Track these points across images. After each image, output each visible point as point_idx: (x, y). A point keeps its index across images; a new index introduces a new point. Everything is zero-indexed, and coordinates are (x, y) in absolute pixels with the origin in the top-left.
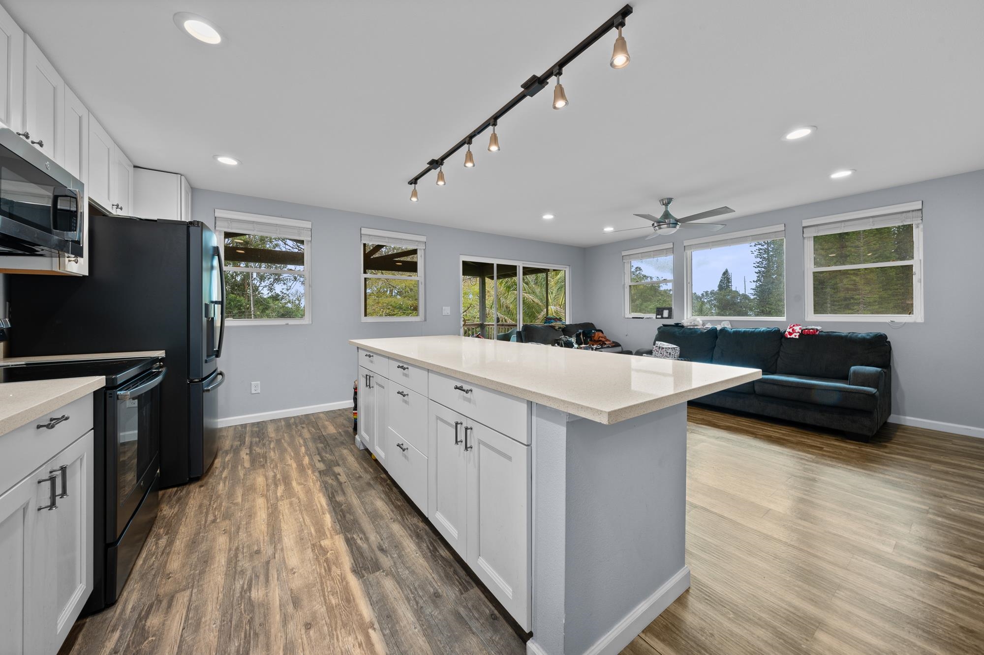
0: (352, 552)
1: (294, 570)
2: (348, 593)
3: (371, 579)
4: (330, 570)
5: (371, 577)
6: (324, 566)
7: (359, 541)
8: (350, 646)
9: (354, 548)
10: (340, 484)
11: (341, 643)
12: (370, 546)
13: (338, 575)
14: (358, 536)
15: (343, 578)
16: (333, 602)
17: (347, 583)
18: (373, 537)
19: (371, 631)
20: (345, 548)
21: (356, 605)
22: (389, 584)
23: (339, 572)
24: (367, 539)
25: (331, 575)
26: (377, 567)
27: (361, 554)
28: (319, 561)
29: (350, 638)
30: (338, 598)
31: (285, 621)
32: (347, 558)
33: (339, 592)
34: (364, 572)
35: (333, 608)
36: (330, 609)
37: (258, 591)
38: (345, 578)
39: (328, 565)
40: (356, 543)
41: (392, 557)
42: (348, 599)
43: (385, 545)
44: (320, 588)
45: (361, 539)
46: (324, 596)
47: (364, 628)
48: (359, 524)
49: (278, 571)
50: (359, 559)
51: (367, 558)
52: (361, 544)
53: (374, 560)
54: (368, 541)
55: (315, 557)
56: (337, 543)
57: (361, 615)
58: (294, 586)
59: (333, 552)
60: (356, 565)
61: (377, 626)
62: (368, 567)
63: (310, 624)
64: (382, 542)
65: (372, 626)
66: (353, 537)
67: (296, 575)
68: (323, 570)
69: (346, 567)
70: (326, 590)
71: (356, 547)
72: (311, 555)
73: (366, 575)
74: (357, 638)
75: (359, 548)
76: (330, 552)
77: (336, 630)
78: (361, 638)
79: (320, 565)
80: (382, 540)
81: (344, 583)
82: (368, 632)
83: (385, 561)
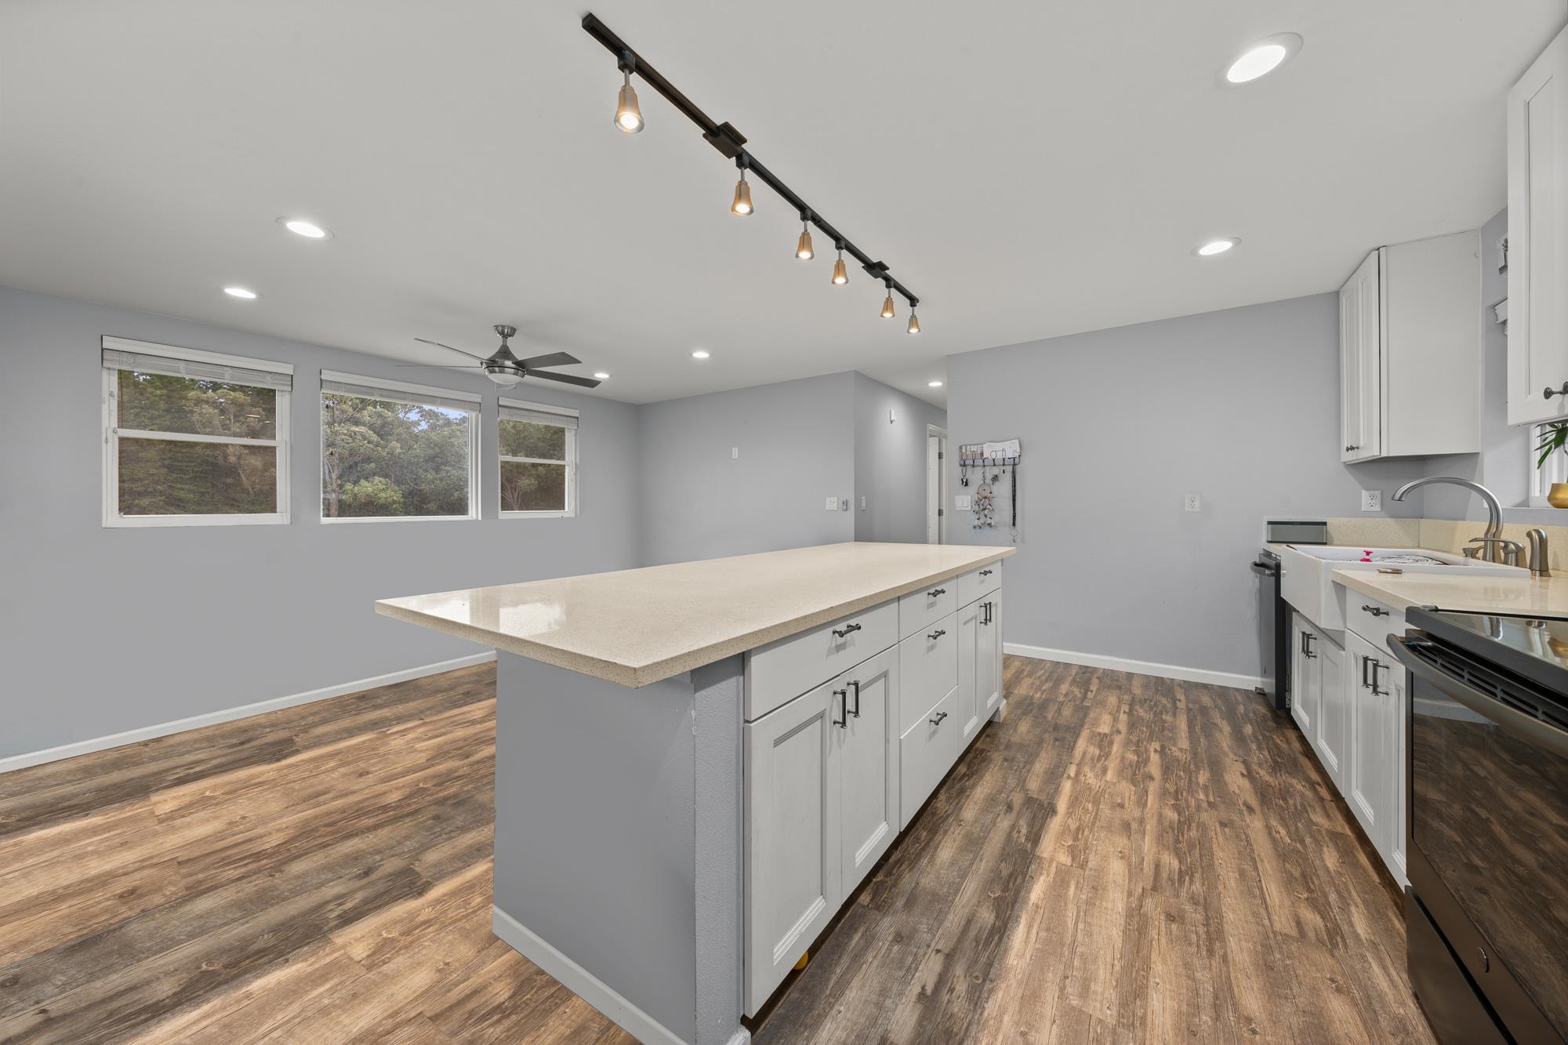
0: (1042, 827)
1: (1120, 855)
2: (1073, 802)
3: (1045, 797)
4: (1078, 829)
5: (1043, 797)
6: (1082, 835)
7: (1024, 831)
8: (1093, 779)
9: (1035, 830)
10: (950, 958)
11: (1099, 784)
12: (1018, 818)
13: (1072, 819)
14: (1018, 837)
15: (1069, 814)
16: (1090, 805)
17: (1068, 808)
18: (1004, 824)
19: (1072, 775)
20: (1047, 836)
21: (1072, 792)
22: (1033, 785)
23: (1070, 821)
24: (1013, 827)
25: (1080, 824)
26: (1029, 801)
27: (1034, 818)
28: (1086, 844)
29: (1091, 782)
30: (1084, 805)
31: (1142, 821)
32: (1052, 826)
33: (1081, 808)
34: (1046, 805)
35: (1093, 802)
36: (1096, 802)
37: (1170, 863)
38: (1068, 813)
39: (1077, 833)
40: (1029, 832)
41: (1008, 796)
42: (1075, 801)
43: (1002, 808)
44: (1098, 821)
45: (1019, 832)
46: (1097, 814)
47: (1076, 779)
48: (1004, 849)
49: (1142, 869)
50: (1040, 816)
51: (1032, 812)
52: (1025, 827)
53: (1027, 806)
54: (1014, 825)
55: (1087, 852)
56: (1051, 848)
57: (1073, 785)
58: (1125, 842)
59: (1062, 842)
60: (1048, 815)
61: (1066, 775)
62: (1038, 805)
63: (1119, 806)
64: (1002, 813)
65: (1069, 777)
66: (1026, 840)
67: (1119, 850)
68: (1086, 833)
69: (1059, 820)
70: (1093, 816)
71: (1033, 827)
72: (1091, 858)
73: (1046, 802)
74: (1085, 779)
75: (1031, 825)
76: (1066, 844)
77: (1098, 791)
78: (1082, 778)
79: (1087, 841)
80: (999, 815)
81: (1071, 810)
82: (1075, 776)
83: (1017, 799)
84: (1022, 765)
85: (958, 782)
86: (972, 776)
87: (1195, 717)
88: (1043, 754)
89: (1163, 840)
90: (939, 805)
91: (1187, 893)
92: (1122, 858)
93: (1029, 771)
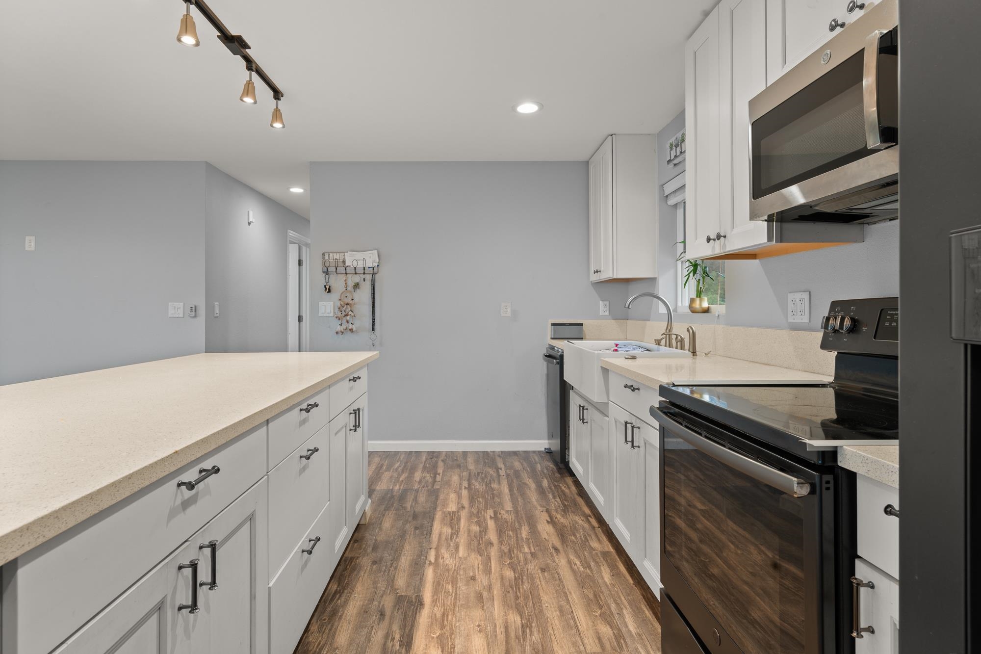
0: (412, 626)
1: (478, 629)
2: (436, 588)
3: (412, 592)
4: (443, 615)
5: (411, 593)
6: (447, 621)
7: (397, 636)
8: (449, 559)
9: (407, 631)
11: (454, 562)
12: (391, 624)
13: (437, 606)
14: (393, 646)
15: (434, 602)
16: (450, 587)
17: (433, 596)
18: (378, 636)
19: (433, 561)
20: (418, 634)
21: (434, 578)
22: (401, 582)
23: (436, 609)
24: (387, 636)
25: (444, 609)
26: (400, 600)
27: (405, 619)
28: (451, 629)
29: (448, 563)
30: (445, 588)
31: (490, 588)
32: (421, 620)
33: (443, 592)
34: (414, 600)
35: (452, 583)
36: (454, 583)
37: (515, 621)
38: (433, 601)
39: (443, 621)
40: (402, 636)
41: (380, 603)
42: (438, 586)
43: (375, 618)
44: (458, 601)
45: (393, 639)
46: (456, 594)
47: (436, 564)
49: (496, 636)
50: (410, 614)
51: (402, 612)
52: (398, 631)
53: (397, 607)
54: (387, 633)
55: (453, 636)
56: (423, 646)
57: (434, 571)
58: (480, 613)
59: (432, 635)
60: (417, 609)
61: (427, 563)
62: (407, 602)
63: (471, 579)
64: (375, 623)
65: (430, 563)
66: (400, 645)
67: (477, 624)
68: (450, 617)
69: (427, 612)
70: (453, 598)
71: (405, 630)
72: (457, 641)
73: (414, 597)
74: (443, 561)
75: (403, 628)
76: (435, 636)
77: (455, 570)
78: (441, 561)
79: (451, 625)
80: (373, 627)
81: (435, 597)
82: (435, 561)
83: (388, 602)
84: (389, 564)
85: (330, 603)
86: (343, 592)
87: (512, 480)
88: (407, 547)
89: (507, 600)
90: (311, 639)
91: (530, 645)
92: (480, 631)
93: (396, 568)
